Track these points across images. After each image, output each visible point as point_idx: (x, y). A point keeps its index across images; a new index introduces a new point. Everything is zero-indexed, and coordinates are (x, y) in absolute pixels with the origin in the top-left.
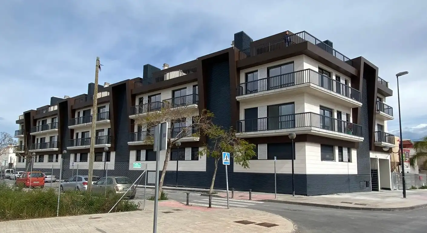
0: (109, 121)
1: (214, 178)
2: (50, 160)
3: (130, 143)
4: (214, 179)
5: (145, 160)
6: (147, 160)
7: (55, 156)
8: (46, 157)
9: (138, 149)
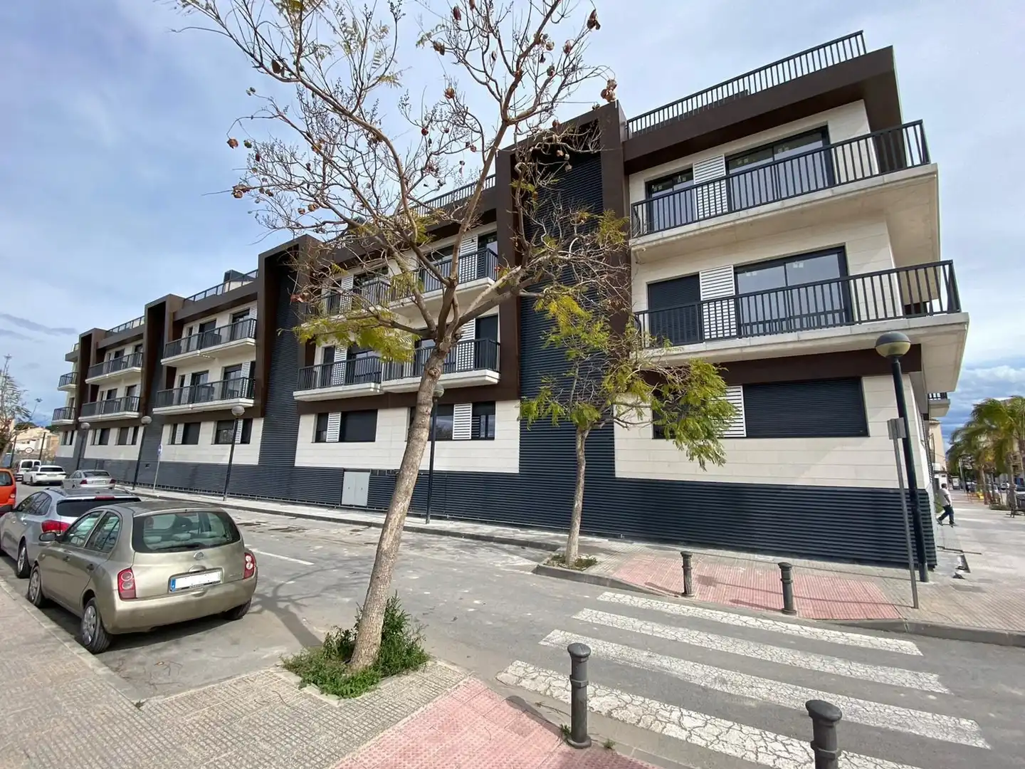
0: (253, 341)
1: (581, 504)
2: (121, 441)
3: (300, 395)
4: (578, 504)
5: (338, 440)
6: (343, 439)
7: (131, 431)
8: (114, 434)
9: (321, 410)
